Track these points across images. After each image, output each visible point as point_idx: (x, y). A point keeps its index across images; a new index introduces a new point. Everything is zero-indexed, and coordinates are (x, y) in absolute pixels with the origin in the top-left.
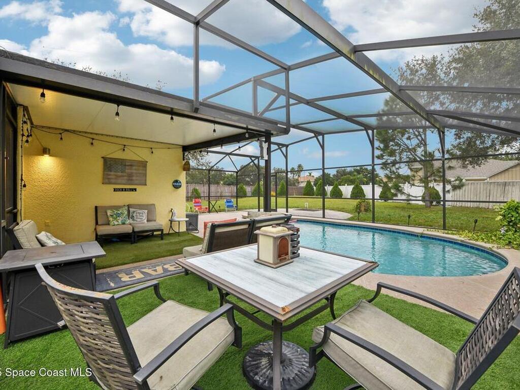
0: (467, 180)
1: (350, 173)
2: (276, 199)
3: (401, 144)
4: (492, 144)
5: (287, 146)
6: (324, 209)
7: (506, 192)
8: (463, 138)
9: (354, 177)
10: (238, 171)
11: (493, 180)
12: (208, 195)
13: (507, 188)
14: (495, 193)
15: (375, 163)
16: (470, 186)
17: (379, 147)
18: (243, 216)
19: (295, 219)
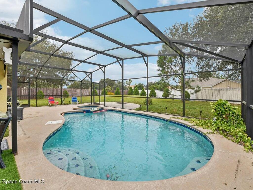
0: (202, 88)
1: (154, 84)
2: (100, 97)
3: (170, 68)
4: (214, 69)
5: (105, 66)
6: (123, 103)
7: (220, 94)
8: (200, 66)
9: (156, 86)
10: (82, 81)
11: (214, 88)
12: (61, 95)
13: (220, 92)
14: (215, 94)
15: (149, 77)
16: (203, 91)
17: (159, 69)
18: (73, 108)
19: (106, 109)
